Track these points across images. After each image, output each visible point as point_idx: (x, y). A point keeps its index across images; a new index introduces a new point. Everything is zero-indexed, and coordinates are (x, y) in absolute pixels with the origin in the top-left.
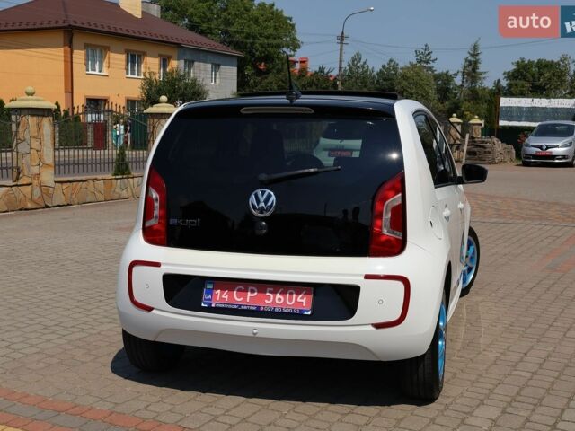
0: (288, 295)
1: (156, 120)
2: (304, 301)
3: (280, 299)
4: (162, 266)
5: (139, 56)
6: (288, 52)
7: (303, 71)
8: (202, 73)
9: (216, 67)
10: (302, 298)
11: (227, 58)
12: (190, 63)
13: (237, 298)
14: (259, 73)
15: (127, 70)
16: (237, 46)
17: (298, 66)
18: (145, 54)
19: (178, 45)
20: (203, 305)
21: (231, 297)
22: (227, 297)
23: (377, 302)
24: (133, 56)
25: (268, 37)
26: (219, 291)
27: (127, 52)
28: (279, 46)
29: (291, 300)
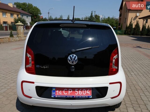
0: (83, 91)
1: (18, 26)
2: (89, 93)
3: (80, 93)
4: (35, 83)
5: (13, 14)
6: (39, 15)
7: (42, 18)
8: (25, 18)
9: (27, 17)
10: (88, 92)
11: (29, 15)
12: (22, 16)
13: (65, 94)
14: (35, 18)
15: (11, 17)
16: (31, 13)
17: (41, 17)
18: (14, 14)
19: (20, 13)
20: (52, 97)
21: (63, 93)
22: (61, 93)
23: (113, 91)
24: (12, 14)
25: (36, 12)
26: (58, 91)
27: (10, 13)
28: (38, 14)
29: (84, 93)
